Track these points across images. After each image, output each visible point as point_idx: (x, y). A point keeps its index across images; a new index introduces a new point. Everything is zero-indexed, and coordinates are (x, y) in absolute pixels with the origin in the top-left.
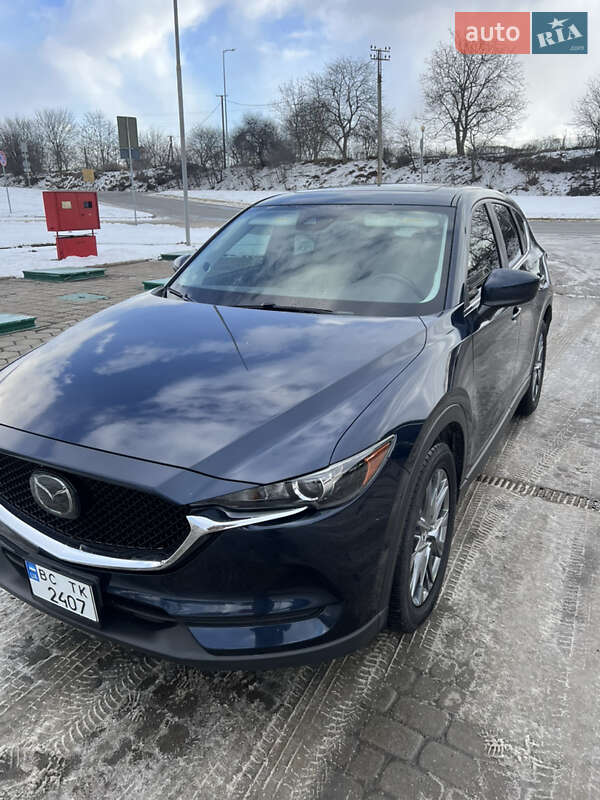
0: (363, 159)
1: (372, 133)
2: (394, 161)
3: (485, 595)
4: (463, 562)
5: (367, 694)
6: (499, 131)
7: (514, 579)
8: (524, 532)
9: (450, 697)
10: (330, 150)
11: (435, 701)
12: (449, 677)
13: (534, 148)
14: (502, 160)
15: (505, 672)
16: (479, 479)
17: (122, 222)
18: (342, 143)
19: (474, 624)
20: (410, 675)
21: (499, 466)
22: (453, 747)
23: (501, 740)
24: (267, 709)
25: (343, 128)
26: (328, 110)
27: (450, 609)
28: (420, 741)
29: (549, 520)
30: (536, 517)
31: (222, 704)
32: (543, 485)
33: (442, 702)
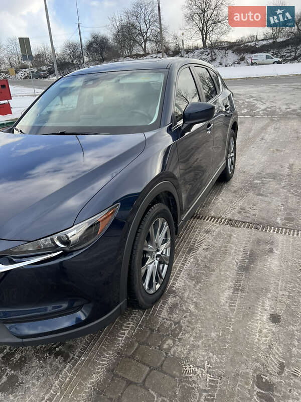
0: (155, 53)
1: (159, 39)
2: (171, 53)
3: (194, 282)
4: (184, 264)
5: (121, 347)
6: (223, 33)
7: (210, 271)
8: (218, 245)
9: (167, 343)
10: (138, 50)
11: (159, 346)
12: (168, 331)
13: (242, 41)
14: (226, 49)
15: (199, 325)
16: (198, 218)
17: (28, 96)
18: (143, 46)
19: (186, 299)
20: (147, 332)
21: (209, 210)
22: (165, 373)
23: (191, 366)
24: (64, 361)
25: (143, 37)
26: (135, 28)
27: (174, 292)
28: (147, 370)
29: (232, 237)
30: (226, 236)
31: (39, 360)
32: (232, 218)
33: (163, 346)
